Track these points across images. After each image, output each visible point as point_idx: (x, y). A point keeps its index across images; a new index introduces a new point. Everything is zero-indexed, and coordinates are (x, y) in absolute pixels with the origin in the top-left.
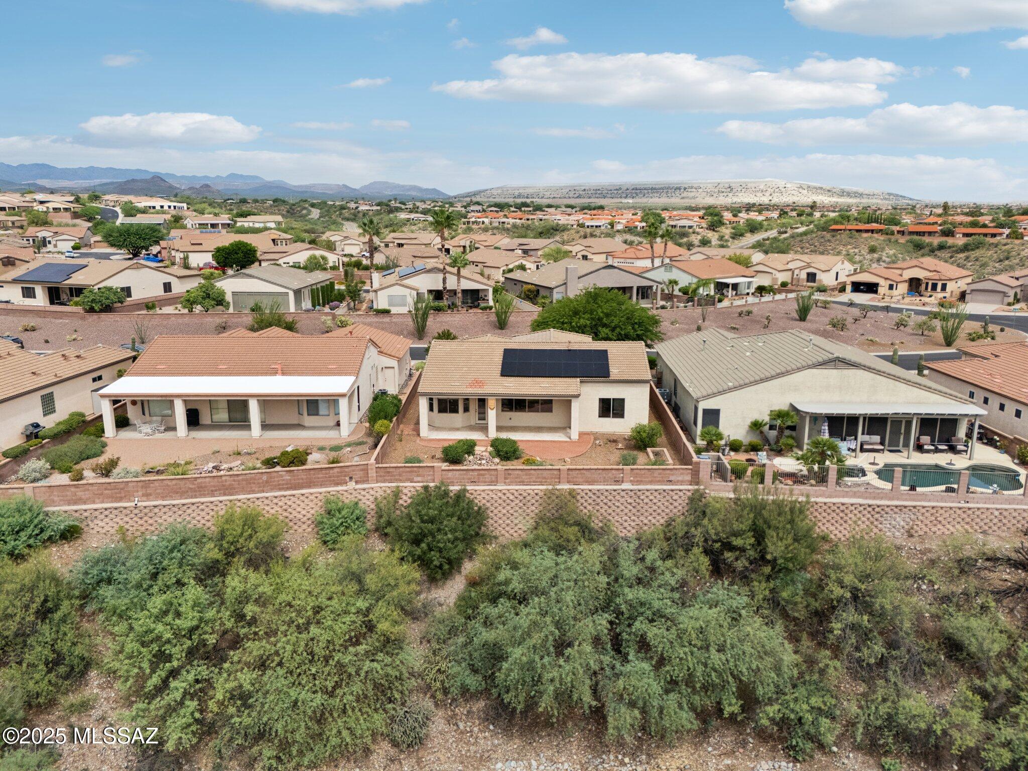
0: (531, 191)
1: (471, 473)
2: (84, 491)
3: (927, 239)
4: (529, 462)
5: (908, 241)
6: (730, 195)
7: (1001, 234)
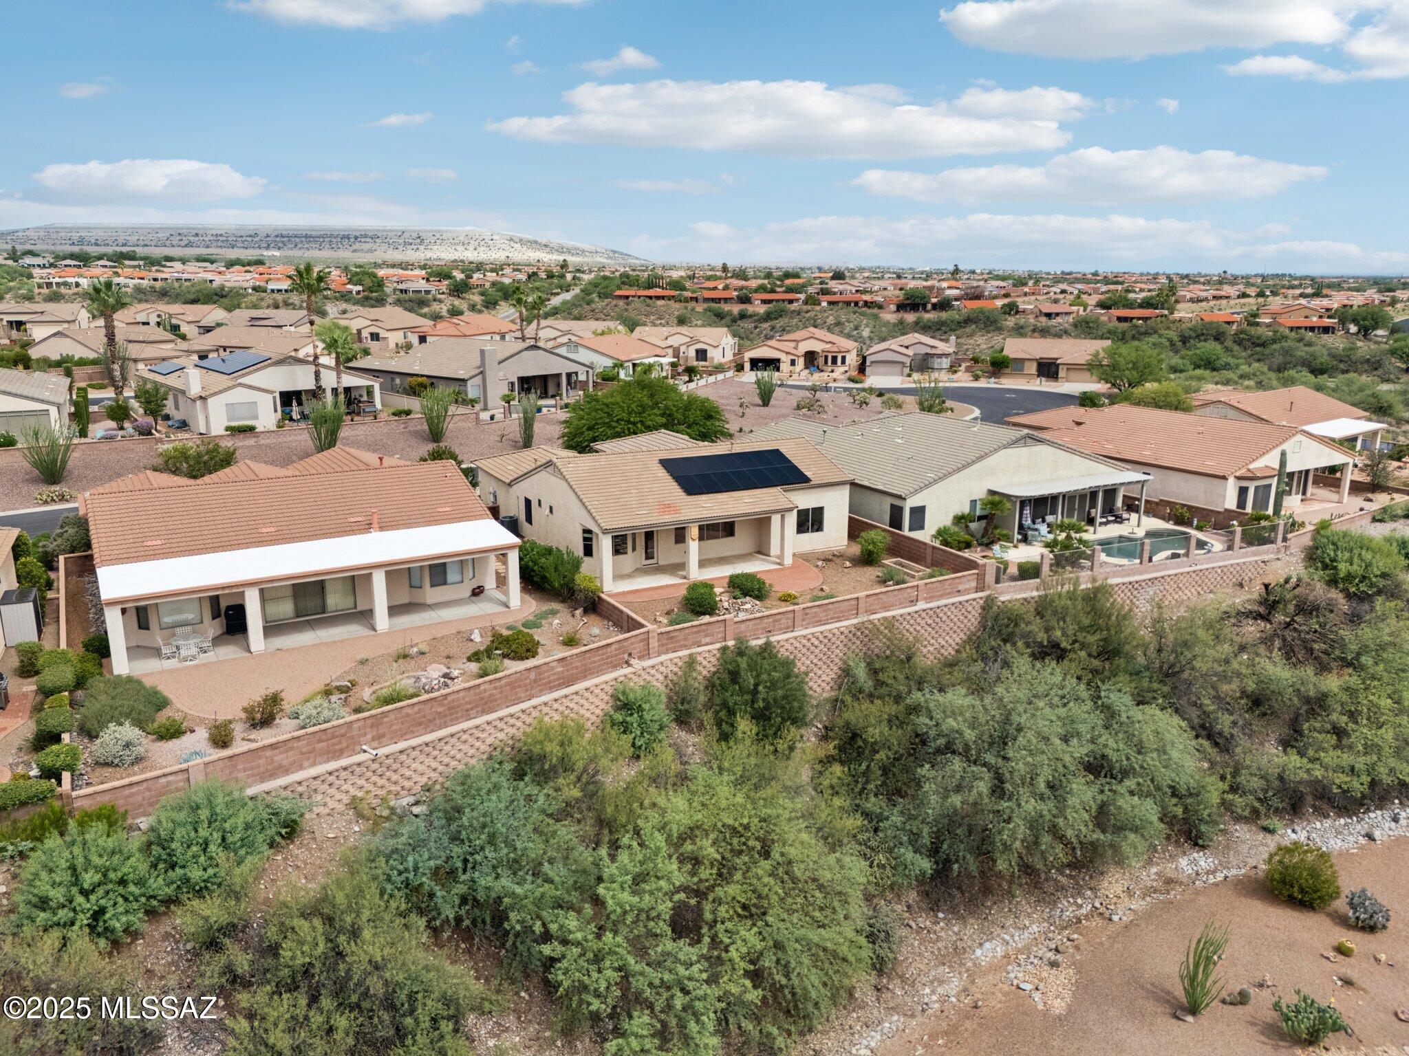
0: (100, 235)
1: (766, 621)
2: (287, 751)
3: (726, 307)
4: (786, 599)
5: (705, 310)
6: (422, 247)
7: (797, 300)
